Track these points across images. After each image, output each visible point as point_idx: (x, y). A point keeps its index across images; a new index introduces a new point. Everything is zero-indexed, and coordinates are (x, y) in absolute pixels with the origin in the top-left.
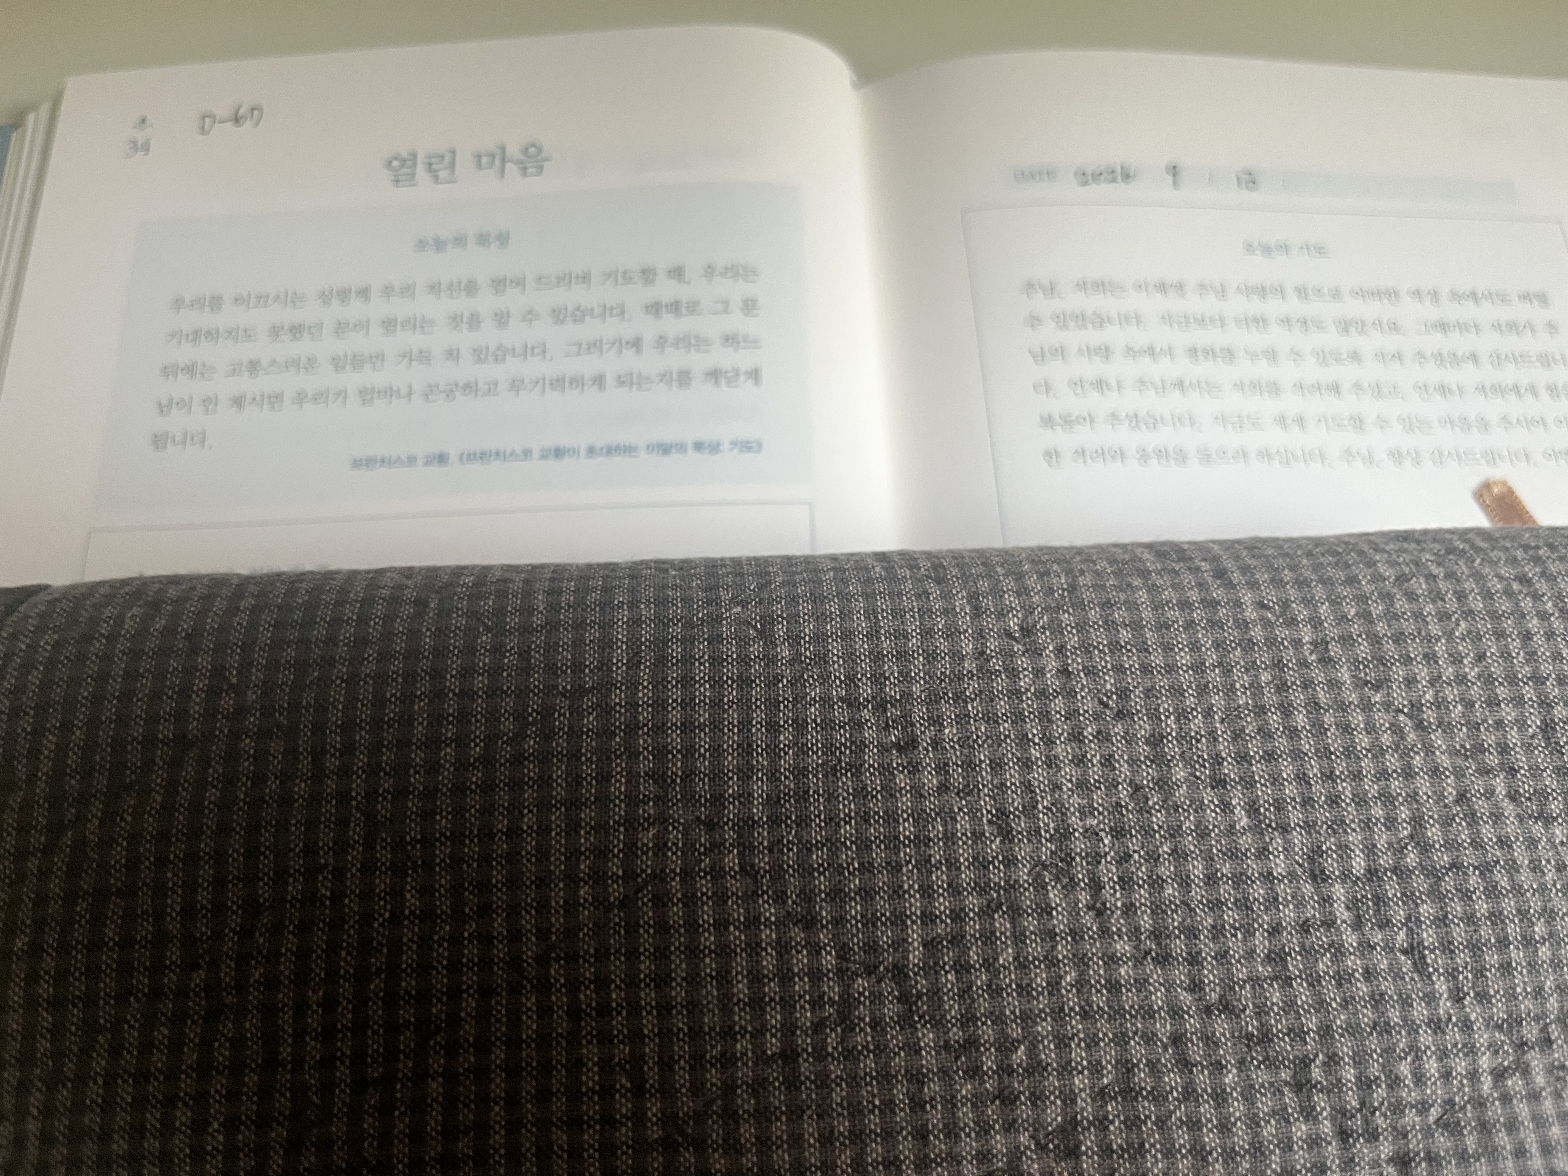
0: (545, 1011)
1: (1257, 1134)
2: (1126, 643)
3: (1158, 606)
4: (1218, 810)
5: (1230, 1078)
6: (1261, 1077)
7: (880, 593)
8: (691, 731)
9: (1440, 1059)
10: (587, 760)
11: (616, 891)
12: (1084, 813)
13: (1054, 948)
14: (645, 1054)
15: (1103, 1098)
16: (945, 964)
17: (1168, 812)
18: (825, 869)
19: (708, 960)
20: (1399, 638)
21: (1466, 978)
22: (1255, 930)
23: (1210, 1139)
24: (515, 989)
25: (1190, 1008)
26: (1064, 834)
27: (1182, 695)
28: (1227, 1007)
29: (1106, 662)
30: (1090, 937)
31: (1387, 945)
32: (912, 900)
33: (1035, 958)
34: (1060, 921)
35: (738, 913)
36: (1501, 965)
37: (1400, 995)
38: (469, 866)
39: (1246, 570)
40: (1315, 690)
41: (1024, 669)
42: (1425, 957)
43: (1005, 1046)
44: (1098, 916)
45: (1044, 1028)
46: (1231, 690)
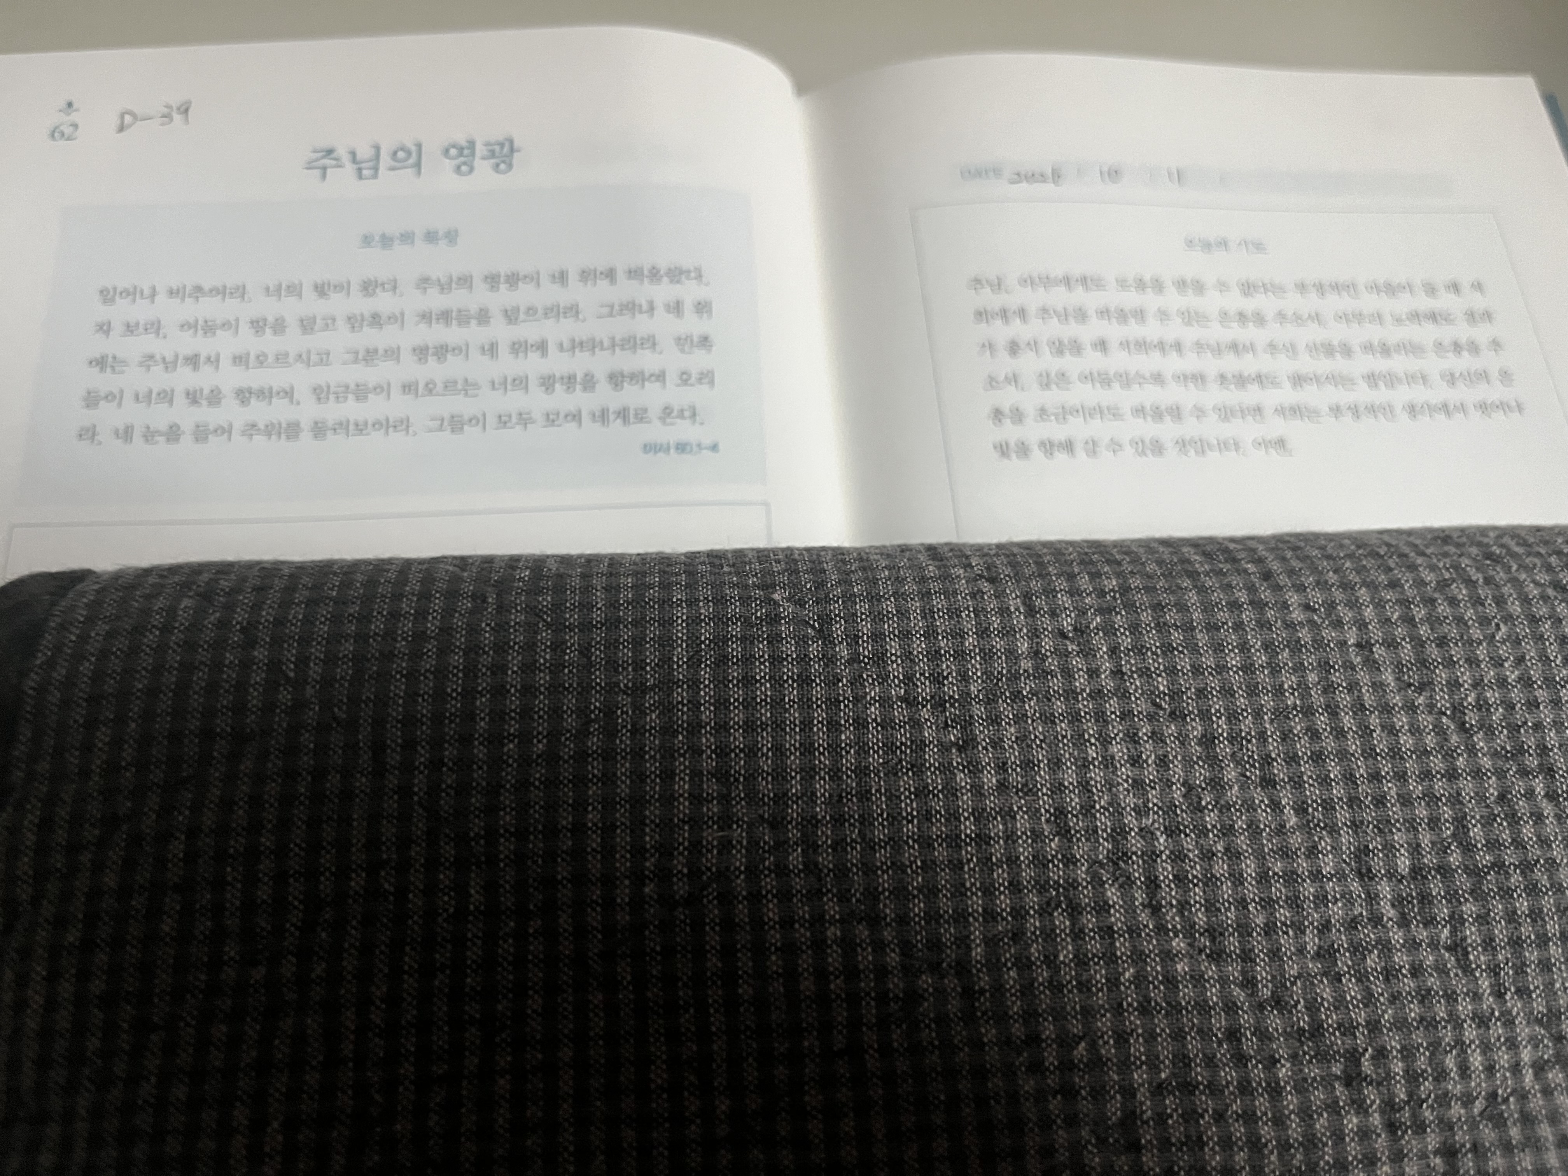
0: (612, 1008)
1: (1311, 1126)
2: (1178, 645)
3: (1208, 608)
4: (1269, 810)
5: (1283, 1071)
6: (1314, 1071)
7: (936, 592)
8: (753, 730)
9: (1484, 1053)
10: (651, 757)
12: (1140, 812)
13: (1112, 944)
14: (713, 1052)
15: (1161, 1094)
16: (1007, 960)
17: (1220, 811)
18: (888, 868)
21: (1507, 974)
22: (1305, 927)
23: (1266, 1131)
25: (1243, 1003)
26: (1119, 833)
27: (1233, 696)
28: (1278, 1002)
29: (1159, 664)
30: (1147, 935)
31: (1432, 942)
32: (975, 898)
33: (1094, 955)
34: (1117, 919)
36: (1540, 961)
37: (1445, 991)
39: (1291, 572)
40: (1360, 691)
41: (1079, 670)
42: (1468, 953)
43: (1066, 1042)
44: (1153, 914)
45: (1104, 1023)
46: (1279, 691)
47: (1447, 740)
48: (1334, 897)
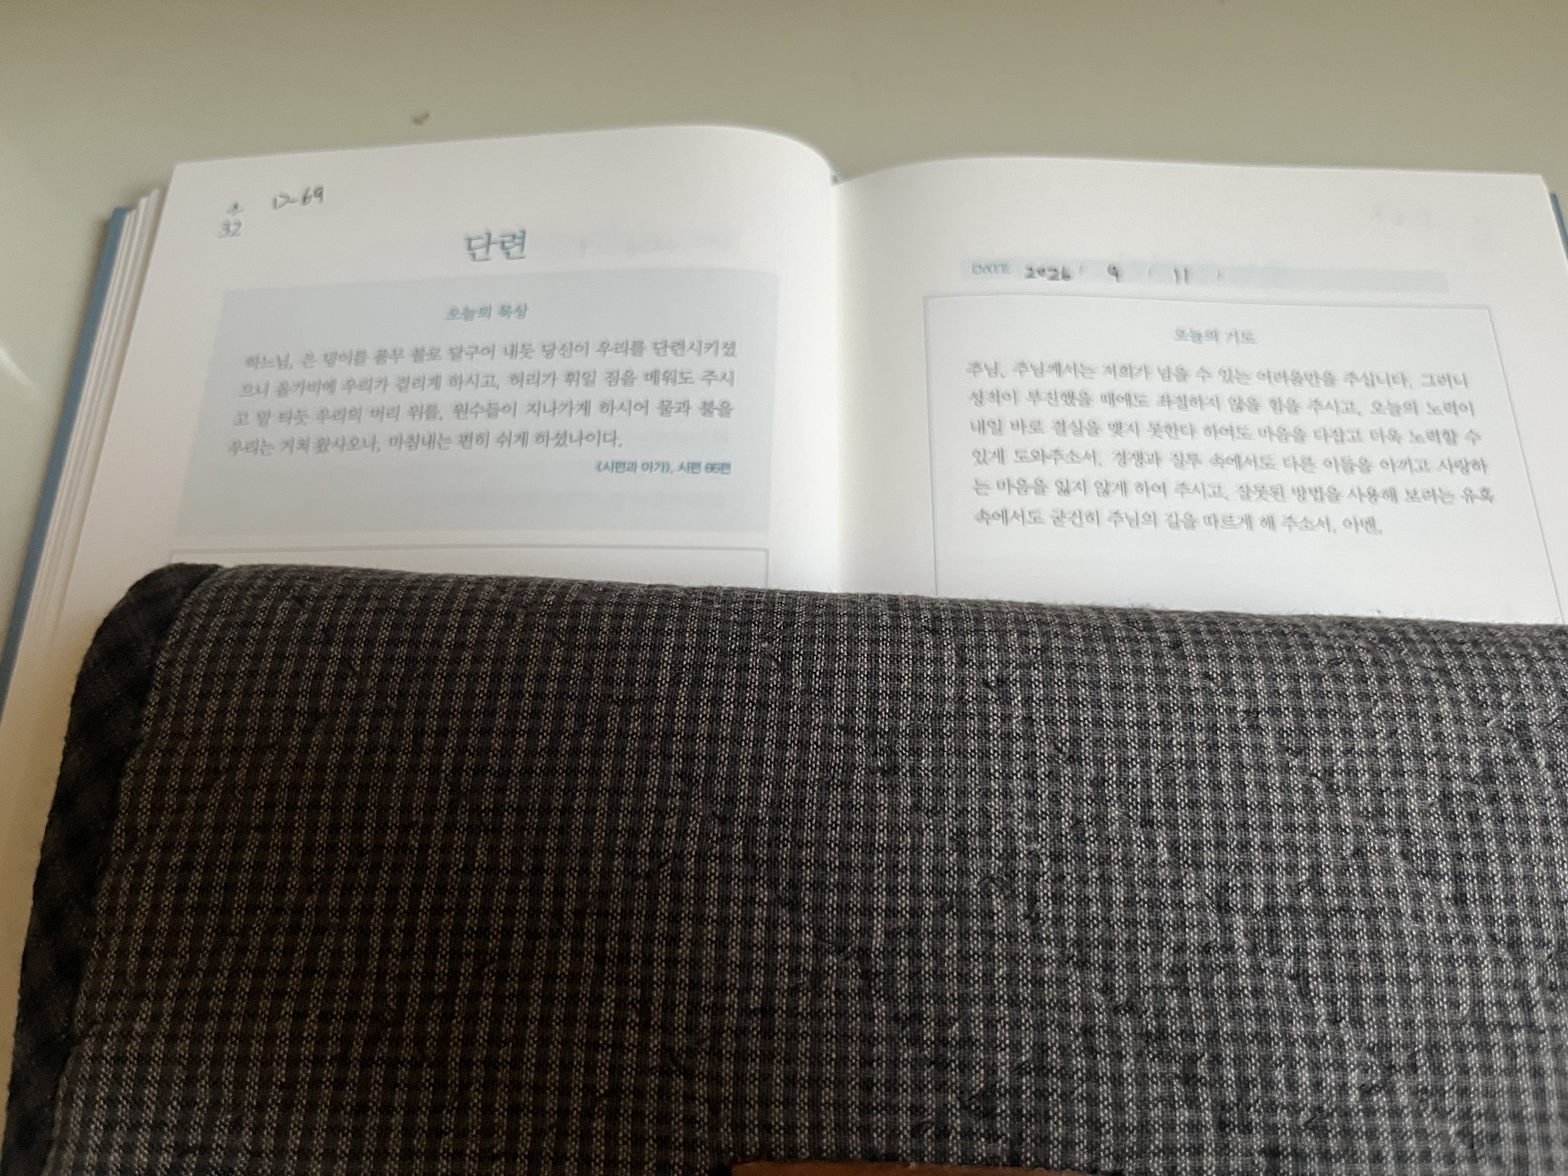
0: (577, 954)
1: (1146, 1115)
2: (1084, 699)
3: (1116, 669)
4: (1143, 846)
5: (1127, 1066)
6: (1154, 1068)
8: (715, 742)
9: (1311, 1070)
10: (630, 757)
11: (643, 865)
12: (1030, 838)
13: (992, 946)
14: (652, 997)
15: (1019, 1072)
16: (901, 950)
17: (1100, 843)
18: (811, 865)
19: (710, 927)
20: (1321, 714)
21: (1344, 1004)
23: (1105, 1114)
24: (555, 935)
25: (1100, 1006)
27: (1125, 746)
28: (1132, 1008)
29: (1065, 714)
30: (1023, 940)
31: (1276, 970)
32: (880, 897)
33: (975, 953)
34: (999, 925)
35: (738, 892)
36: (1376, 998)
37: (1282, 1013)
38: (529, 833)
39: (1199, 644)
40: (1241, 751)
41: (995, 714)
42: (1308, 983)
43: (943, 1022)
44: (1032, 924)
45: (977, 1010)
46: (1168, 745)
47: (1313, 798)
48: (1191, 924)
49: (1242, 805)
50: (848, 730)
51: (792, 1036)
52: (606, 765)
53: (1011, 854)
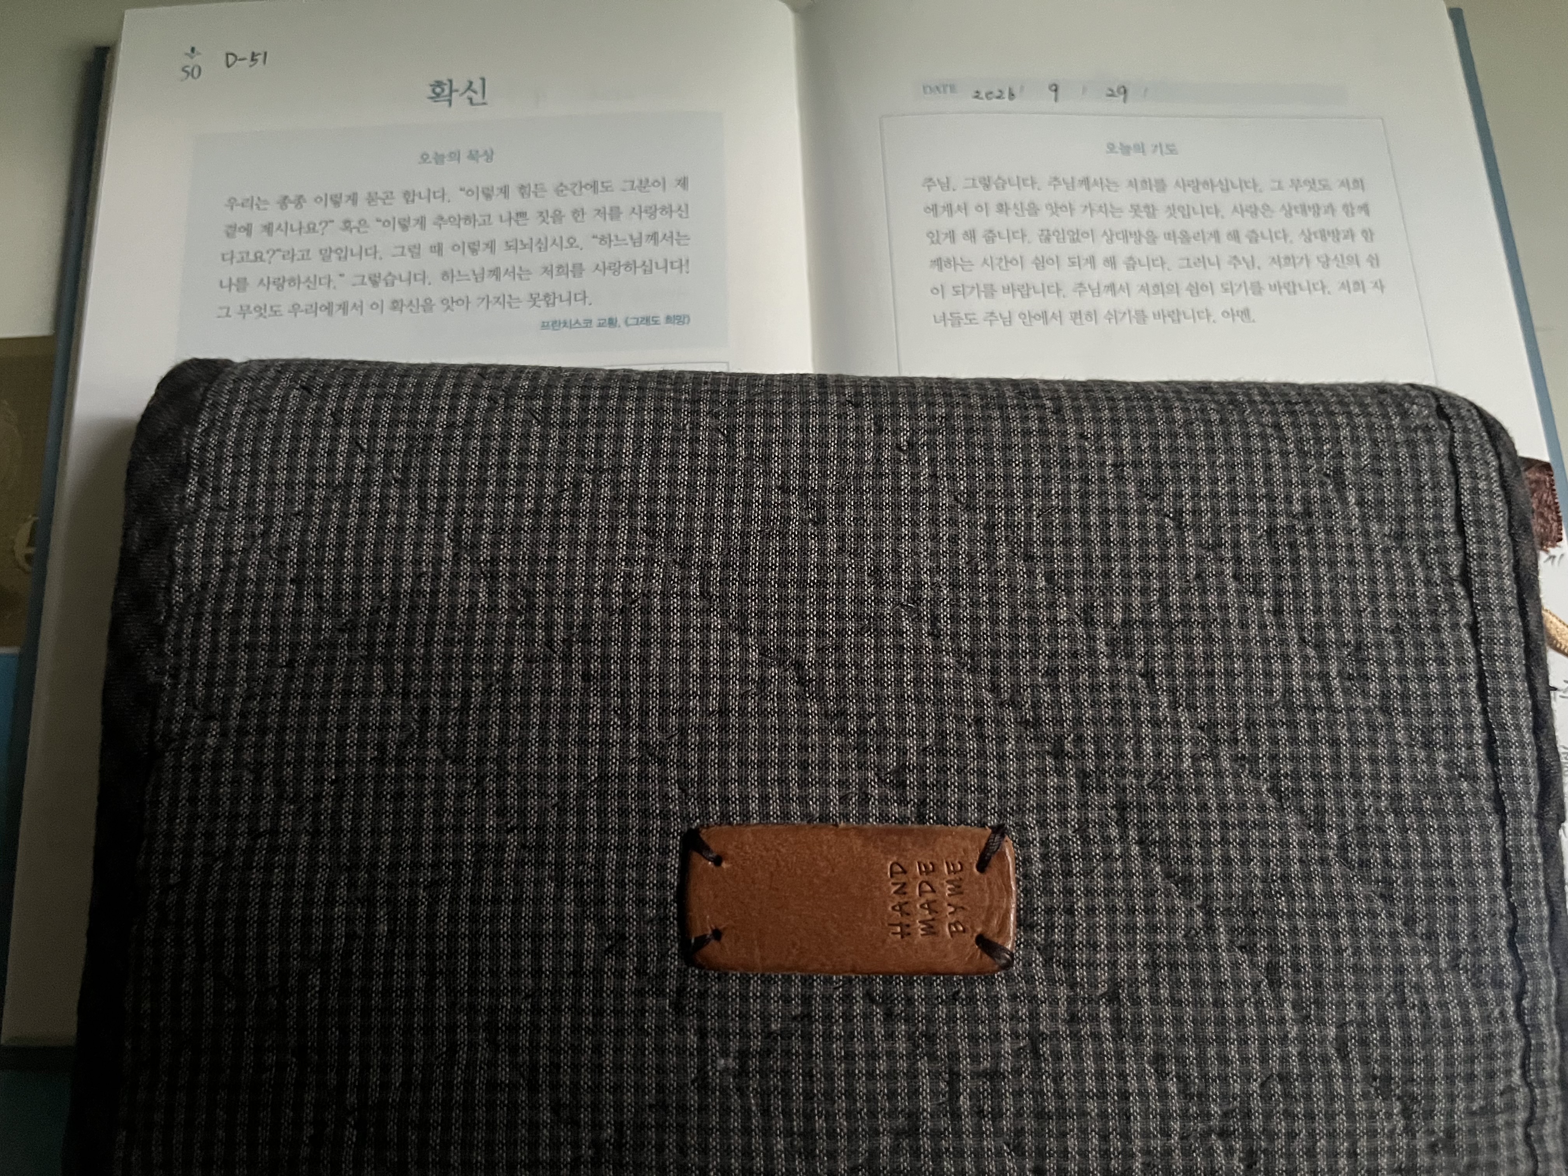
1: (1024, 782)
2: (979, 458)
3: (1007, 433)
4: (1025, 576)
5: (1009, 746)
6: (1031, 747)
13: (901, 657)
15: (924, 754)
17: (990, 575)
18: (756, 598)
21: (1181, 694)
22: (1039, 654)
23: (992, 783)
25: (988, 701)
27: (1012, 497)
28: (1014, 702)
29: (963, 471)
31: (1129, 669)
32: (812, 621)
33: (888, 663)
34: (908, 641)
36: (1207, 688)
39: (1077, 408)
40: (1107, 498)
41: (905, 473)
42: (1154, 679)
44: (934, 639)
45: (890, 706)
46: (1047, 495)
47: (1164, 534)
49: (1106, 542)
50: (784, 489)
51: (744, 730)
52: (583, 523)
53: (918, 585)
